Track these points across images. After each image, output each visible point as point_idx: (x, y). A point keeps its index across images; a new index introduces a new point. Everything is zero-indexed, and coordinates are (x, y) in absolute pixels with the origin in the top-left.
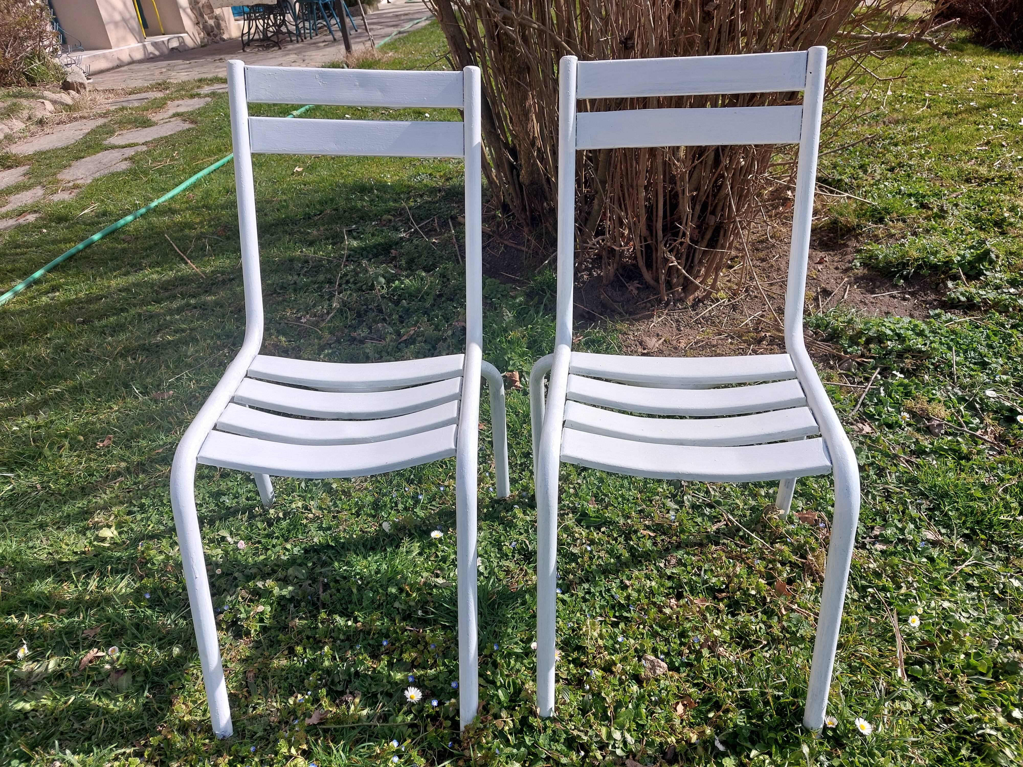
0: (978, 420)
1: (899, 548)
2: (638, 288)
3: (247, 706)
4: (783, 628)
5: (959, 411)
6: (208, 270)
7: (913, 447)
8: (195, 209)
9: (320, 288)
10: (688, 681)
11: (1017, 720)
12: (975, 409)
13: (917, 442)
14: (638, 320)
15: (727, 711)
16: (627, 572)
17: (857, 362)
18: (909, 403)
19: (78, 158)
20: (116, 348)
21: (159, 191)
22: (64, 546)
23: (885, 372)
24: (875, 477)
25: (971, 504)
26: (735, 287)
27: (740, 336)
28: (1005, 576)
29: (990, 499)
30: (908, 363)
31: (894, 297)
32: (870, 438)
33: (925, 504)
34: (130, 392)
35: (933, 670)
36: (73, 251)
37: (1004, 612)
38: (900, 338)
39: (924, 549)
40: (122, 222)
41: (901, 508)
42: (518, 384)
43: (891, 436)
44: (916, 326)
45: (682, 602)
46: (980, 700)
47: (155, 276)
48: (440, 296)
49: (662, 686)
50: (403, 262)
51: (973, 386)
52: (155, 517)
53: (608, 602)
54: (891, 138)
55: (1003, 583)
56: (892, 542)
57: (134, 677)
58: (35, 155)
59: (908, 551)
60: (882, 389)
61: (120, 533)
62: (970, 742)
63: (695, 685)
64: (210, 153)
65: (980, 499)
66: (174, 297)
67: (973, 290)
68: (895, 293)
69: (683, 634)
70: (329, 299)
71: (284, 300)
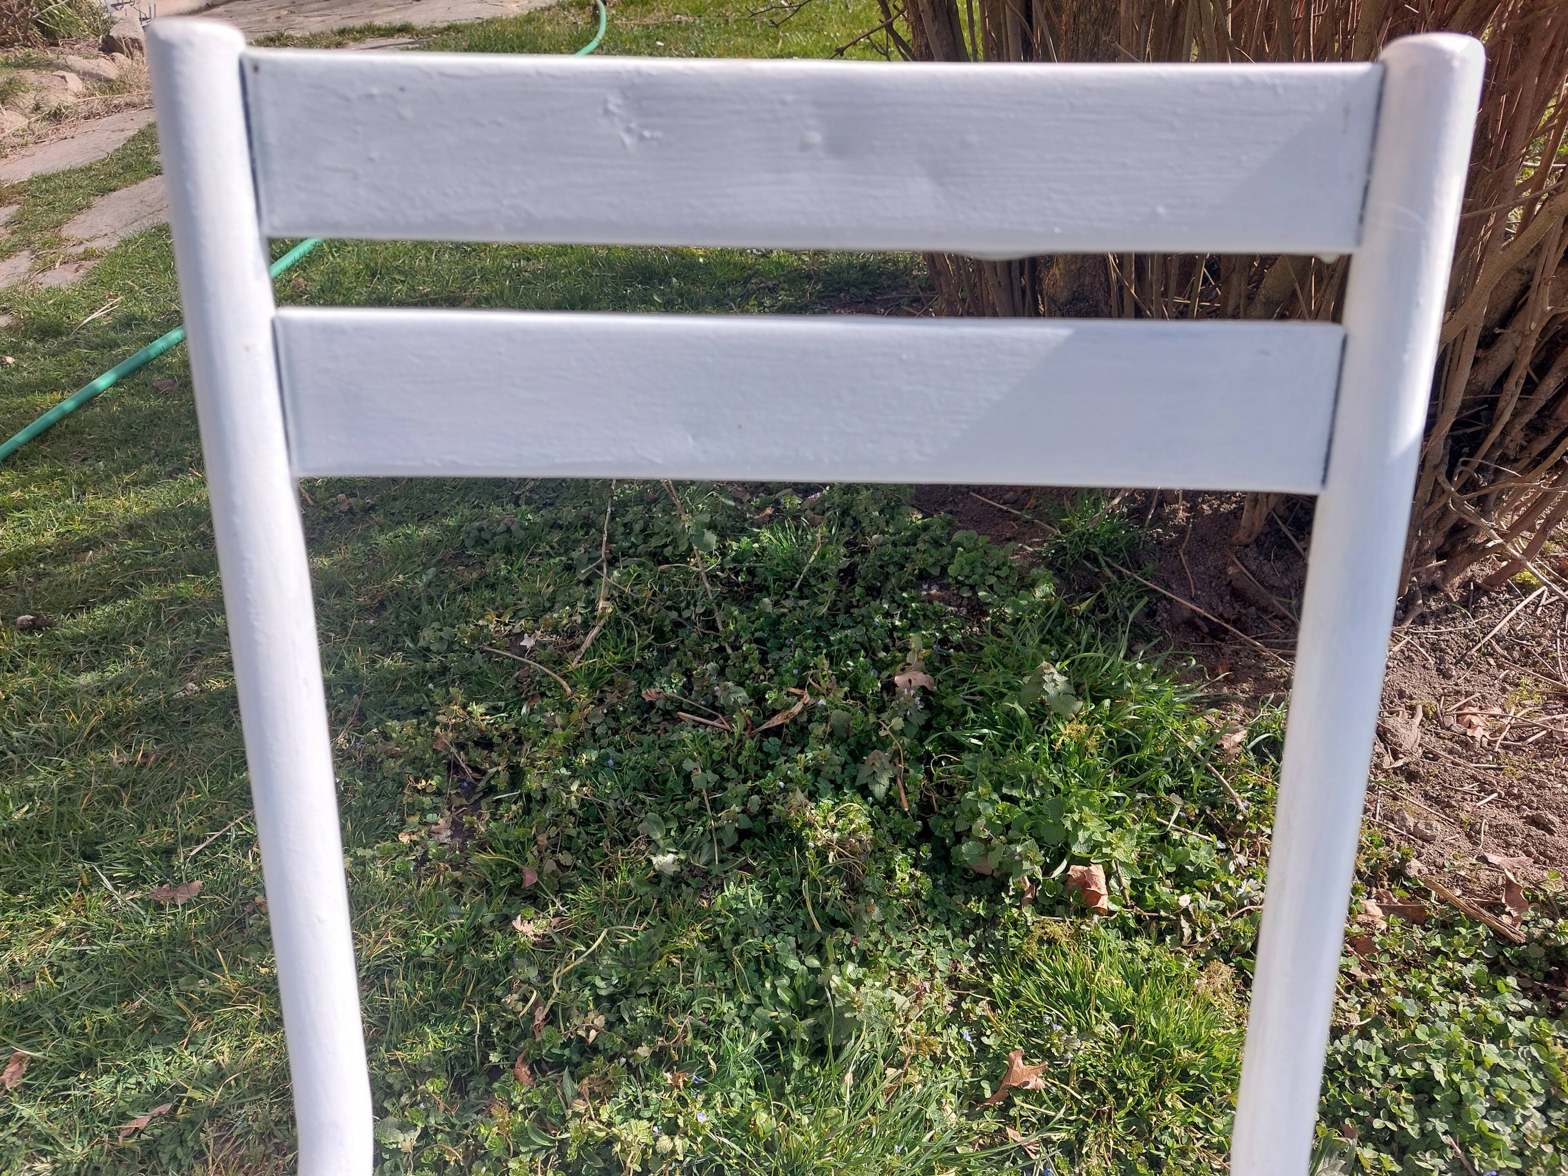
19: (104, 191)
36: (51, 416)
42: (1104, 902)
58: (30, 182)
70: (588, 582)
71: (483, 577)
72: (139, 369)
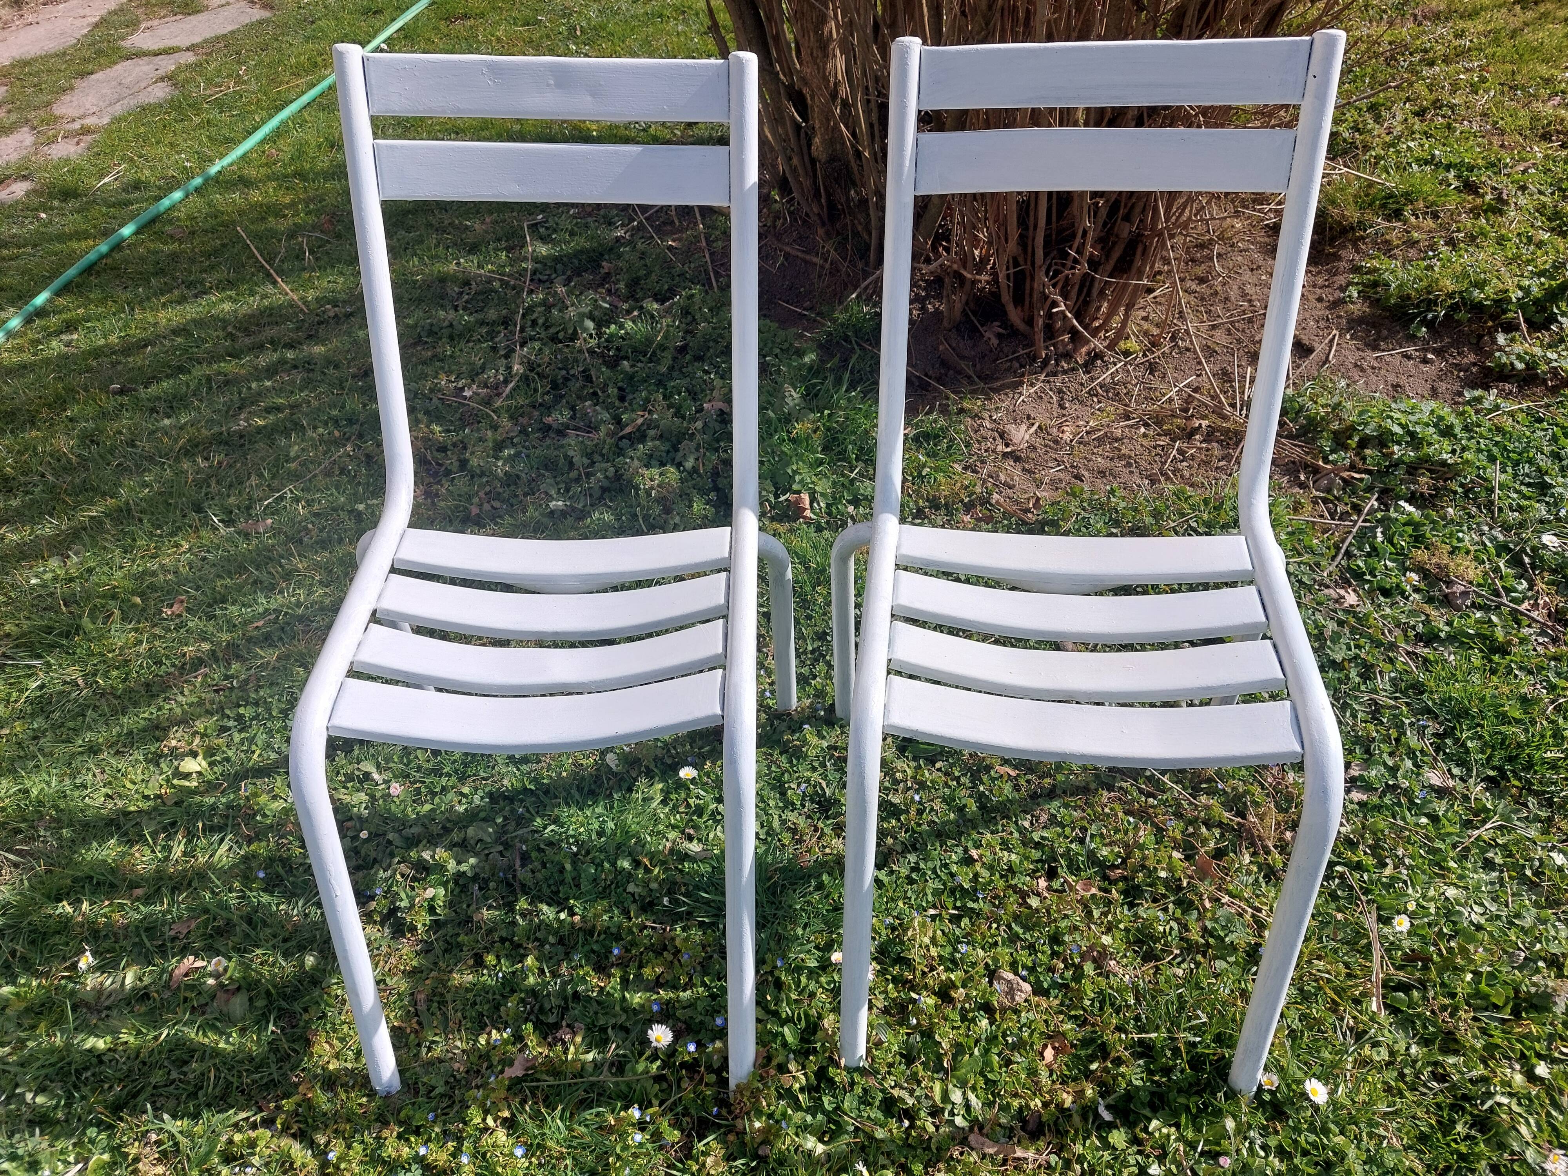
0: (1525, 584)
1: (1387, 800)
2: (999, 336)
3: (419, 1045)
4: (1205, 929)
5: (1497, 570)
6: (311, 295)
7: (1420, 628)
8: (282, 179)
9: (492, 335)
10: (1061, 1012)
11: (1541, 1080)
12: (1522, 564)
13: (1427, 622)
14: (997, 391)
15: (1118, 1062)
16: (975, 836)
17: (1343, 479)
18: (1421, 555)
19: (84, 74)
20: (176, 441)
21: (222, 143)
22: (129, 785)
23: (1387, 497)
24: (1357, 679)
25: (1502, 729)
26: (1155, 331)
27: (1159, 423)
28: (1543, 848)
29: (1533, 722)
30: (1424, 481)
31: (1408, 357)
32: (1355, 615)
33: (1432, 727)
34: (206, 521)
35: (1425, 998)
36: (92, 256)
37: (1536, 905)
38: (1415, 440)
39: (1426, 802)
40: (166, 203)
41: (1393, 733)
42: (808, 513)
43: (1388, 611)
44: (1441, 418)
45: (1056, 884)
46: (1491, 1048)
47: (227, 306)
48: (683, 350)
49: (1023, 1020)
50: (622, 285)
51: (1522, 525)
52: (261, 738)
53: (944, 884)
54: (1426, 51)
55: (1540, 860)
56: (1376, 789)
57: (251, 999)
58: (13, 66)
59: (1399, 804)
60: (1379, 530)
61: (211, 764)
62: (1471, 1114)
63: (1071, 1018)
64: (298, 71)
65: (1518, 721)
66: (261, 347)
67: (1537, 351)
68: (1411, 349)
69: (1055, 939)
70: (507, 356)
71: (435, 356)
72: (153, 221)
